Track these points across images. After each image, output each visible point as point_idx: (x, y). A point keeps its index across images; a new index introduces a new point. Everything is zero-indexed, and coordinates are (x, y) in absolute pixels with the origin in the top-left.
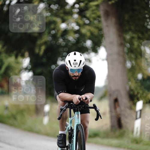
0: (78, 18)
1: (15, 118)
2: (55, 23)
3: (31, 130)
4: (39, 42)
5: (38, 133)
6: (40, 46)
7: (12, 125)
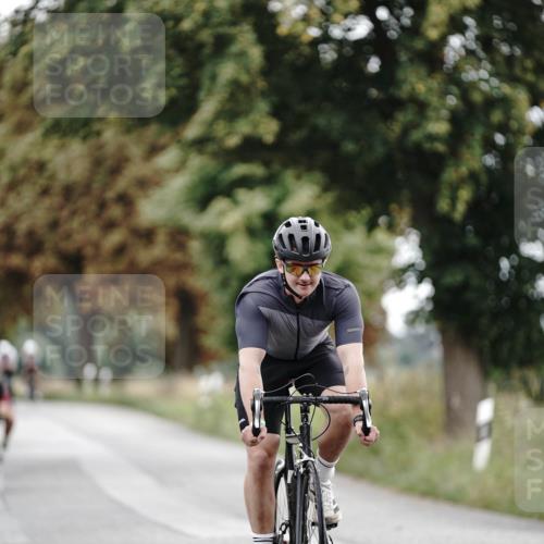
4: (450, 174)
6: (454, 189)
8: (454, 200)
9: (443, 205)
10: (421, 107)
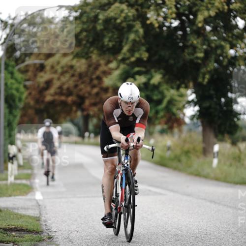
8: (204, 78)
9: (200, 80)
10: (194, 48)
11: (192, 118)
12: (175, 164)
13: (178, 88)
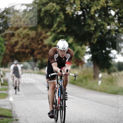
0: (117, 23)
1: (82, 82)
2: (103, 25)
3: (91, 89)
4: (94, 36)
5: (95, 90)
6: (94, 38)
7: (80, 86)
8: (94, 40)
9: (92, 41)
10: (90, 25)
11: (88, 60)
12: (79, 83)
13: (81, 45)
